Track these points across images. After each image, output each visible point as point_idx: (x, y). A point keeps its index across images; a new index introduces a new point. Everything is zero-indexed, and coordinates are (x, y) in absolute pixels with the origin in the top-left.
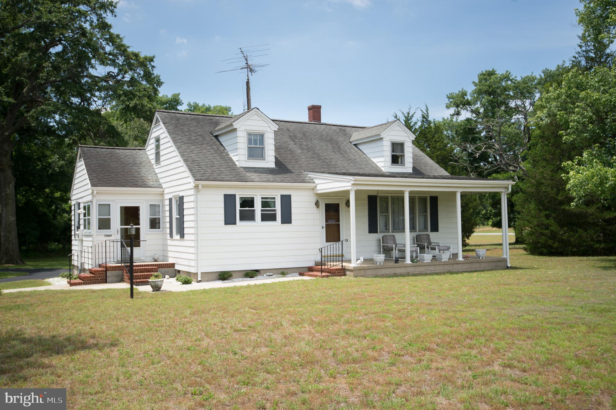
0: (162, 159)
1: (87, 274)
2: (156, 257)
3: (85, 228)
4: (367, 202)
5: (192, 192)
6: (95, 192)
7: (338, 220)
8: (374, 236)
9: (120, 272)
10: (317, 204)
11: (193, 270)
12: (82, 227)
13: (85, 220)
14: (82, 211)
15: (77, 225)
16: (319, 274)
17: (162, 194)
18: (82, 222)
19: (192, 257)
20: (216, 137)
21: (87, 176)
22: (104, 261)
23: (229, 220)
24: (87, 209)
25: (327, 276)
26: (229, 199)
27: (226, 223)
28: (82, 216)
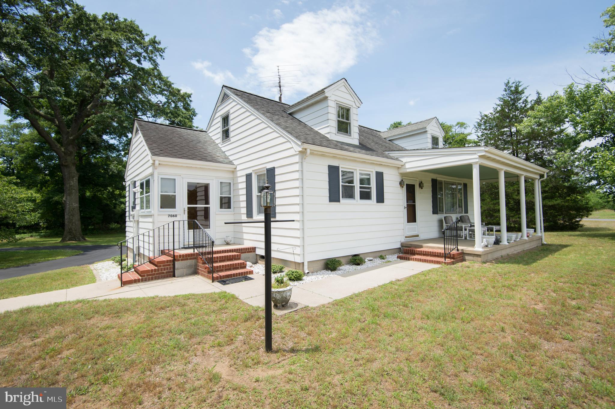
0: (231, 134)
1: (149, 267)
2: (228, 240)
3: (142, 208)
4: (431, 184)
5: (297, 159)
6: (157, 163)
7: (414, 202)
8: (437, 217)
9: (193, 262)
10: (401, 184)
11: (298, 260)
12: (138, 207)
13: (142, 199)
14: (138, 189)
15: (131, 205)
16: (442, 260)
17: (234, 172)
18: (138, 201)
20: (290, 114)
21: (146, 147)
22: (171, 248)
23: (334, 198)
24: (146, 185)
26: (333, 171)
27: (331, 201)
28: (138, 195)
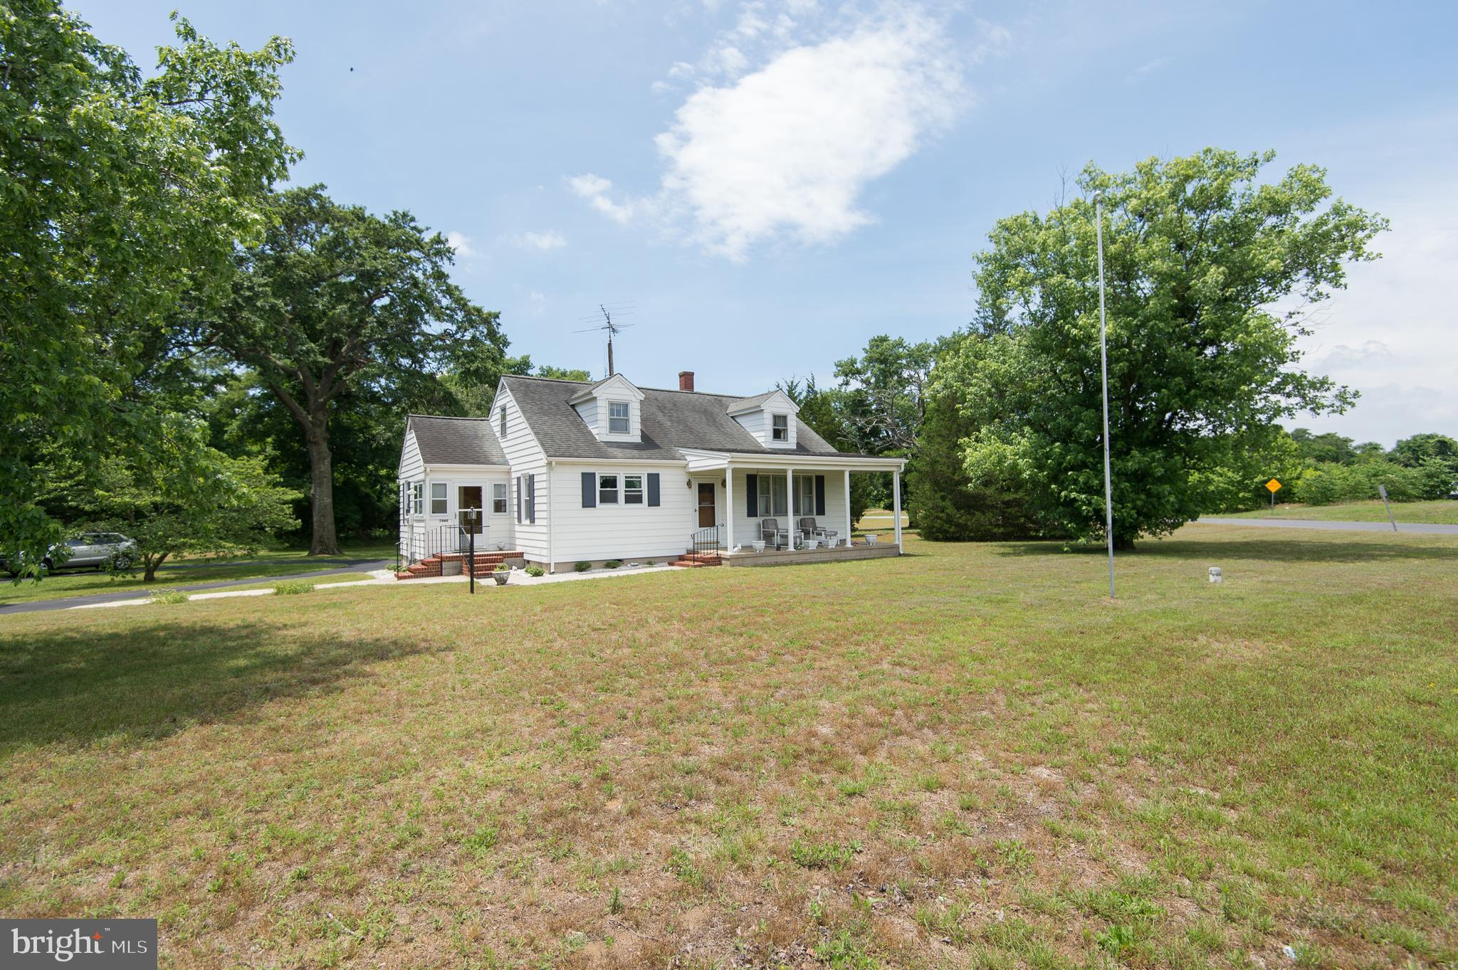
0: (508, 431)
1: (419, 566)
2: (501, 546)
3: (416, 512)
4: (745, 482)
5: (544, 470)
6: (428, 470)
7: (713, 503)
8: (753, 519)
9: (458, 563)
10: (689, 484)
11: (545, 560)
12: (412, 511)
13: (416, 502)
14: (412, 491)
15: (406, 508)
16: (691, 563)
17: (509, 472)
18: (412, 504)
19: (545, 545)
20: (573, 406)
21: (418, 451)
22: (439, 551)
23: (588, 502)
24: (419, 490)
25: (701, 566)
26: (588, 479)
27: (584, 506)
28: (412, 498)
